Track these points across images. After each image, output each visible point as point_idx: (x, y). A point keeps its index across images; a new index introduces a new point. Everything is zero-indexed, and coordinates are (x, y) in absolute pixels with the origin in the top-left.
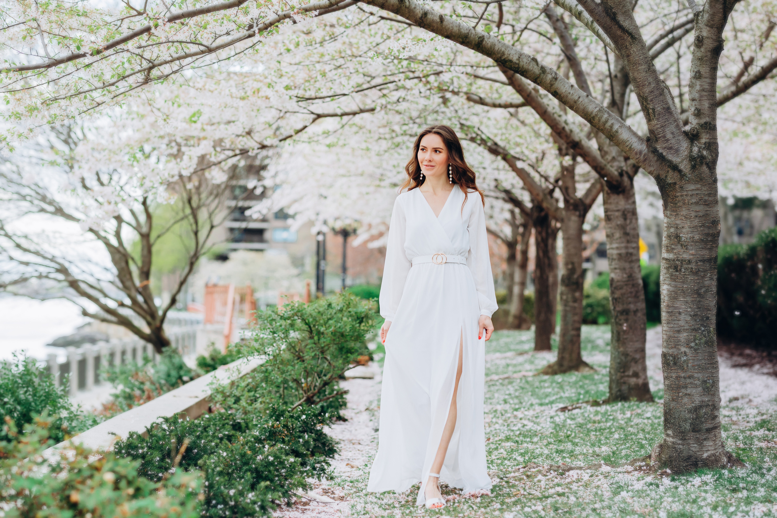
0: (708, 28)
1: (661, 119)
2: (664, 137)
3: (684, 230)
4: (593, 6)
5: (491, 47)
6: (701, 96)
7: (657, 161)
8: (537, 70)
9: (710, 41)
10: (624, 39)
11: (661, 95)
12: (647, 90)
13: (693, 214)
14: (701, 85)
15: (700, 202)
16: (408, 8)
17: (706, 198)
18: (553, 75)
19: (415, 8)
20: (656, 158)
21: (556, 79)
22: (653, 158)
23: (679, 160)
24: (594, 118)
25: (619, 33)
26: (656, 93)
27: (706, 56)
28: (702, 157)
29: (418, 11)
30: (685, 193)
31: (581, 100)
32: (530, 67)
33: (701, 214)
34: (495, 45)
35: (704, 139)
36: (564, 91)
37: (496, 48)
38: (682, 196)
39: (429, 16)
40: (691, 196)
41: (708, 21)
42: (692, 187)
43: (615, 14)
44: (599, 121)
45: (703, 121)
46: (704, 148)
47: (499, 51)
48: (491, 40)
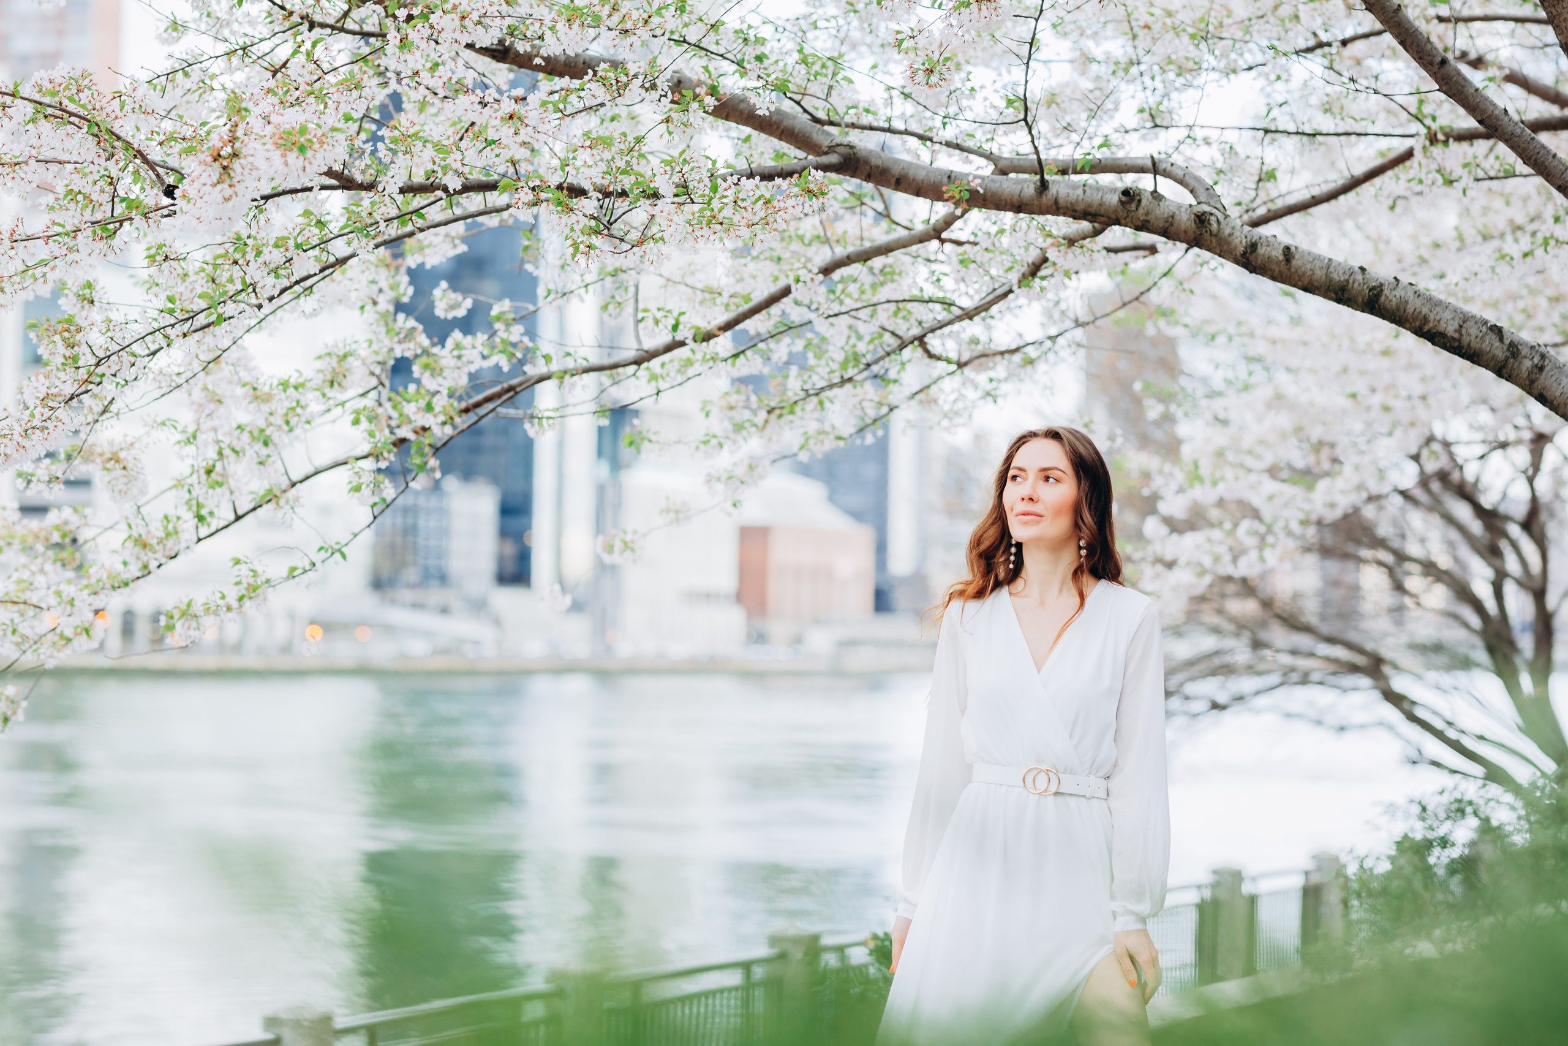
5: (1398, 308)
8: (1499, 351)
16: (1217, 234)
18: (1536, 360)
19: (1230, 235)
21: (1541, 369)
29: (1237, 241)
32: (1486, 346)
34: (1407, 302)
36: (1558, 394)
37: (1410, 309)
39: (1262, 250)
47: (1416, 315)
48: (1399, 293)
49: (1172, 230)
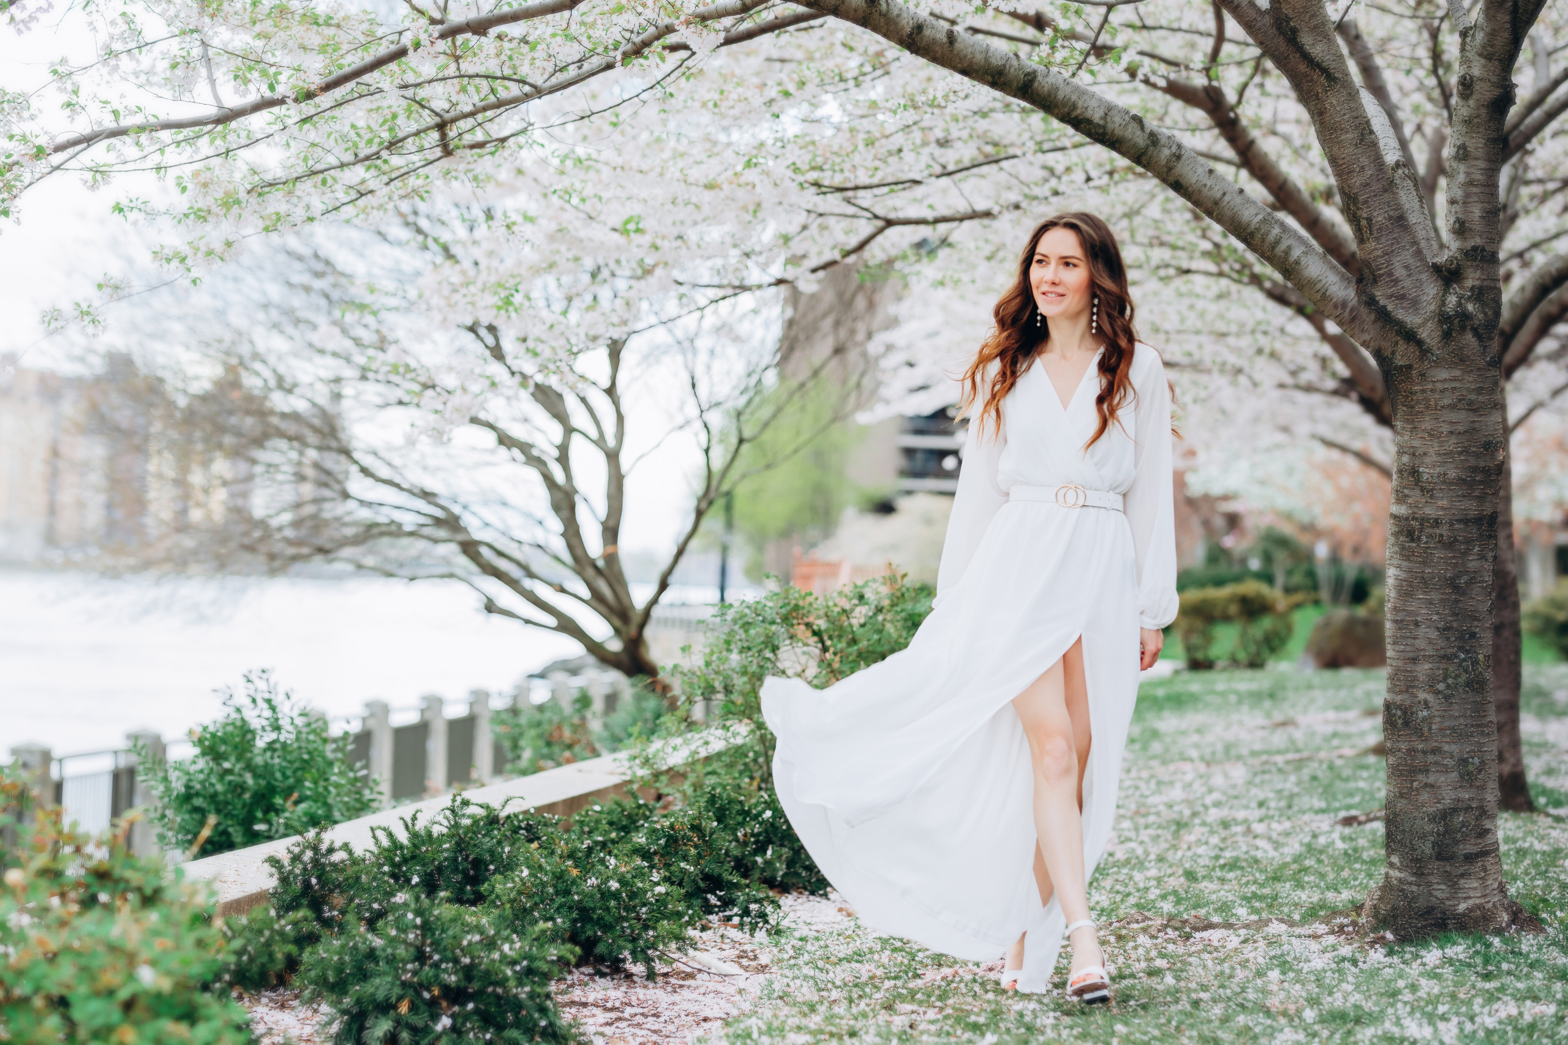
0: (1483, 61)
1: (1383, 240)
2: (1390, 274)
3: (1427, 460)
4: (1252, 14)
5: (1049, 94)
6: (1467, 195)
7: (1375, 321)
8: (1140, 140)
9: (1486, 86)
10: (1312, 81)
11: (1385, 191)
12: (1357, 181)
13: (1445, 428)
14: (1468, 174)
15: (1460, 405)
16: (886, 15)
17: (1473, 397)
18: (1174, 149)
19: (898, 16)
20: (1373, 316)
21: (1179, 157)
22: (1367, 316)
23: (1418, 320)
24: (1252, 234)
25: (1303, 67)
26: (1376, 186)
27: (1478, 116)
28: (1465, 316)
29: (904, 22)
30: (1430, 386)
31: (1227, 198)
32: (1128, 134)
33: (1460, 428)
34: (1057, 89)
35: (1472, 278)
36: (1193, 181)
37: (1061, 95)
38: (1423, 391)
39: (927, 32)
40: (1442, 391)
41: (1484, 47)
42: (1443, 374)
43: (1294, 31)
44: (1263, 240)
45: (1470, 244)
46: (1469, 298)
47: (1065, 102)
48: (1050, 80)
49: (842, 8)
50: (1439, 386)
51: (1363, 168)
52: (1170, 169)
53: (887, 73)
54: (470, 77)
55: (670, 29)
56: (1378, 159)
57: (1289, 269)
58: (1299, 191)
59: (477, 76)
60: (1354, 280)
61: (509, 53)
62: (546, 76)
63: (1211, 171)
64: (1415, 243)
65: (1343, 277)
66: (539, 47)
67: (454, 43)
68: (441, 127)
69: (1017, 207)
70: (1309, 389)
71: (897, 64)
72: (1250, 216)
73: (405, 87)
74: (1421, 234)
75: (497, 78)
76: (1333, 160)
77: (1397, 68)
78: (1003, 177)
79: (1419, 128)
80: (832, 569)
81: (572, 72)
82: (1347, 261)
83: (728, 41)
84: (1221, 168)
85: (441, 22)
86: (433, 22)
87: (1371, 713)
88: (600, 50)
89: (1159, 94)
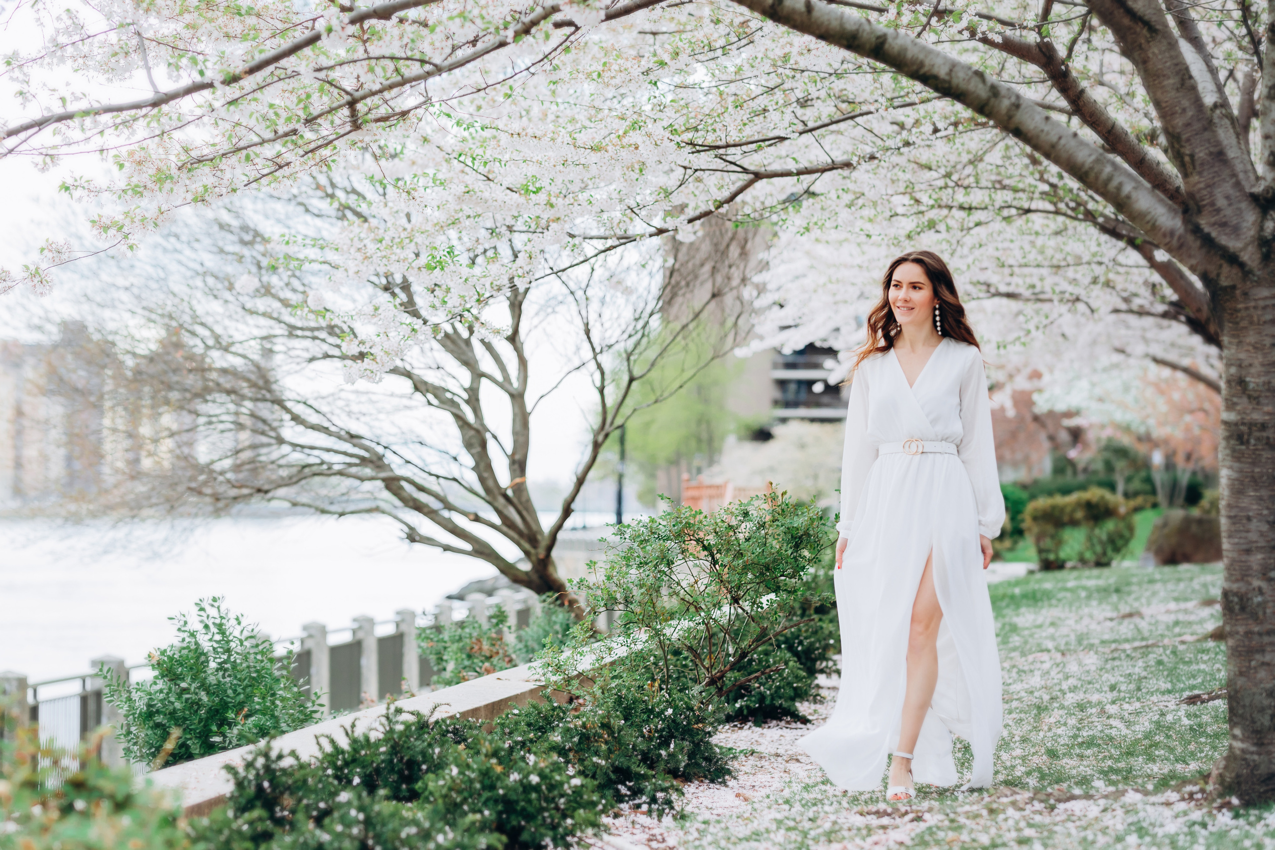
1: (1205, 174)
2: (1212, 204)
3: (1253, 370)
5: (899, 54)
7: (1201, 247)
8: (982, 92)
10: (1135, 33)
11: (1205, 129)
12: (1179, 122)
13: (1268, 341)
18: (1013, 100)
20: (1198, 243)
21: (1017, 107)
22: (1194, 243)
23: (1239, 245)
25: (1126, 21)
26: (1197, 126)
30: (1252, 304)
31: (1063, 142)
32: (971, 87)
34: (906, 50)
36: (1032, 127)
37: (909, 55)
38: (1247, 308)
39: (787, 3)
40: (1265, 308)
42: (1264, 292)
44: (1097, 178)
47: (914, 61)
48: (900, 42)
50: (1261, 303)
51: (1184, 110)
52: (1010, 117)
53: (752, 42)
54: (377, 58)
55: (555, 9)
56: (1197, 101)
57: (1121, 203)
58: (1126, 134)
59: (384, 57)
60: (1180, 210)
61: (411, 36)
62: (444, 56)
63: (1047, 118)
64: (1234, 175)
65: (1170, 209)
66: (438, 29)
67: (362, 27)
68: (352, 104)
69: (872, 158)
70: (1142, 313)
71: (760, 33)
72: (1084, 157)
73: (319, 70)
74: (1239, 167)
75: (401, 59)
76: (1157, 104)
77: (1209, 20)
78: (859, 131)
79: (1231, 74)
80: (718, 490)
81: (468, 51)
82: (1173, 195)
83: (609, 17)
84: (1055, 116)
85: (350, 9)
86: (344, 9)
87: (1209, 602)
88: (492, 30)
89: (996, 52)
